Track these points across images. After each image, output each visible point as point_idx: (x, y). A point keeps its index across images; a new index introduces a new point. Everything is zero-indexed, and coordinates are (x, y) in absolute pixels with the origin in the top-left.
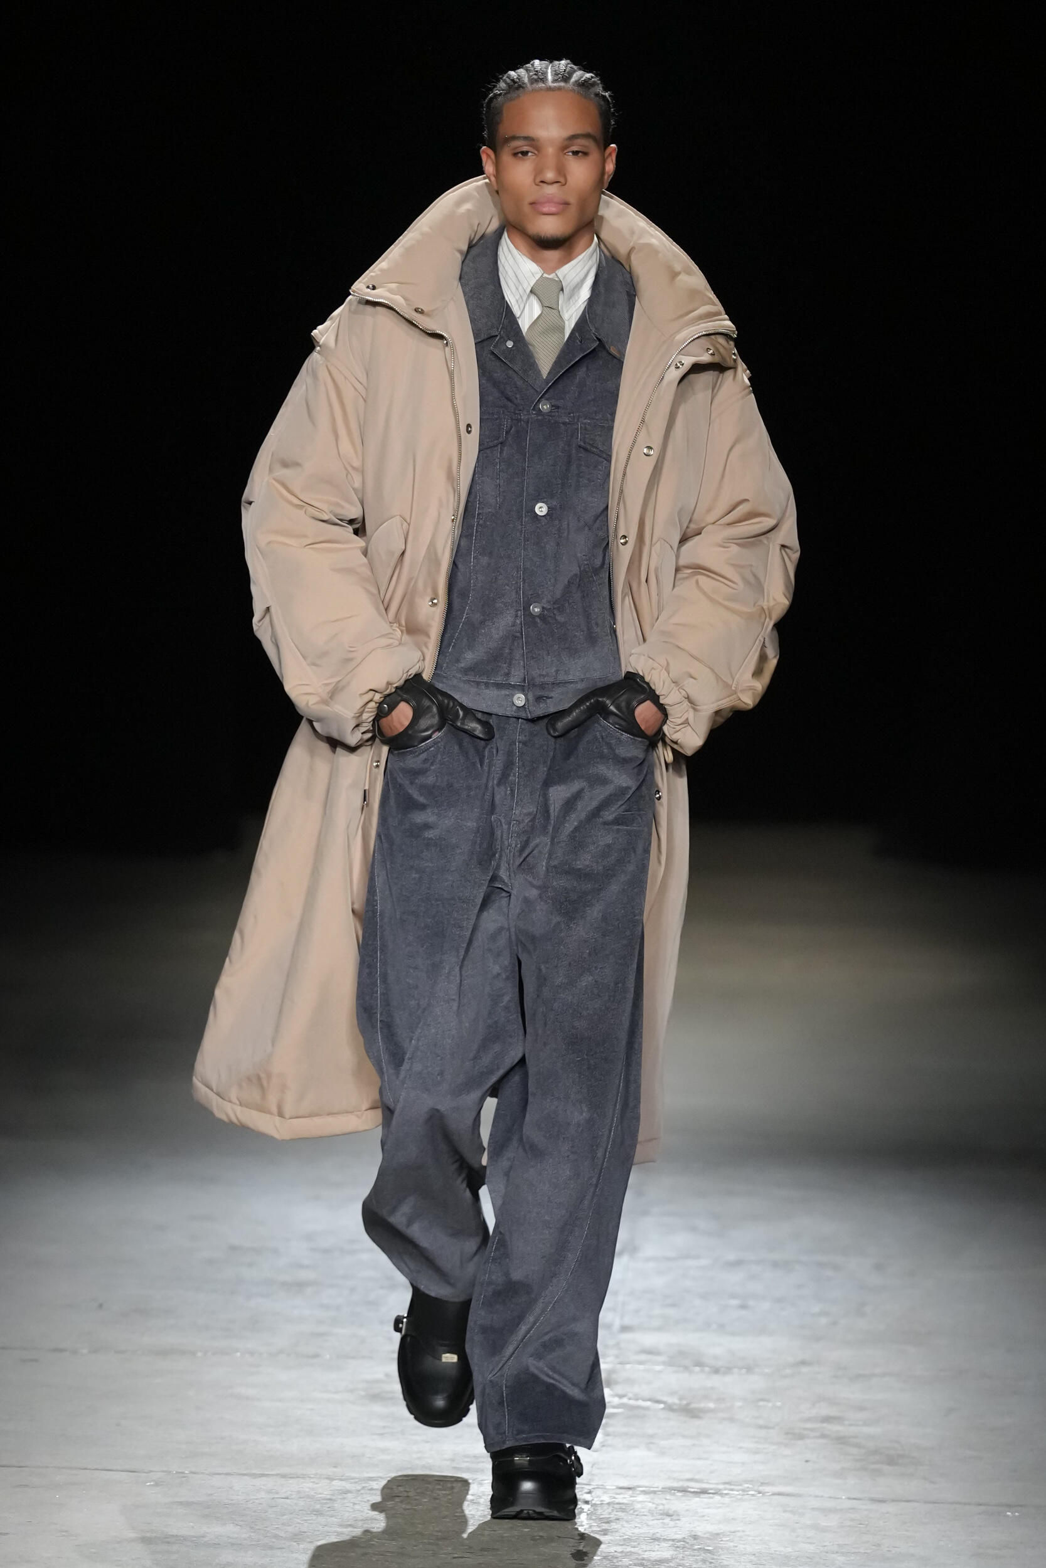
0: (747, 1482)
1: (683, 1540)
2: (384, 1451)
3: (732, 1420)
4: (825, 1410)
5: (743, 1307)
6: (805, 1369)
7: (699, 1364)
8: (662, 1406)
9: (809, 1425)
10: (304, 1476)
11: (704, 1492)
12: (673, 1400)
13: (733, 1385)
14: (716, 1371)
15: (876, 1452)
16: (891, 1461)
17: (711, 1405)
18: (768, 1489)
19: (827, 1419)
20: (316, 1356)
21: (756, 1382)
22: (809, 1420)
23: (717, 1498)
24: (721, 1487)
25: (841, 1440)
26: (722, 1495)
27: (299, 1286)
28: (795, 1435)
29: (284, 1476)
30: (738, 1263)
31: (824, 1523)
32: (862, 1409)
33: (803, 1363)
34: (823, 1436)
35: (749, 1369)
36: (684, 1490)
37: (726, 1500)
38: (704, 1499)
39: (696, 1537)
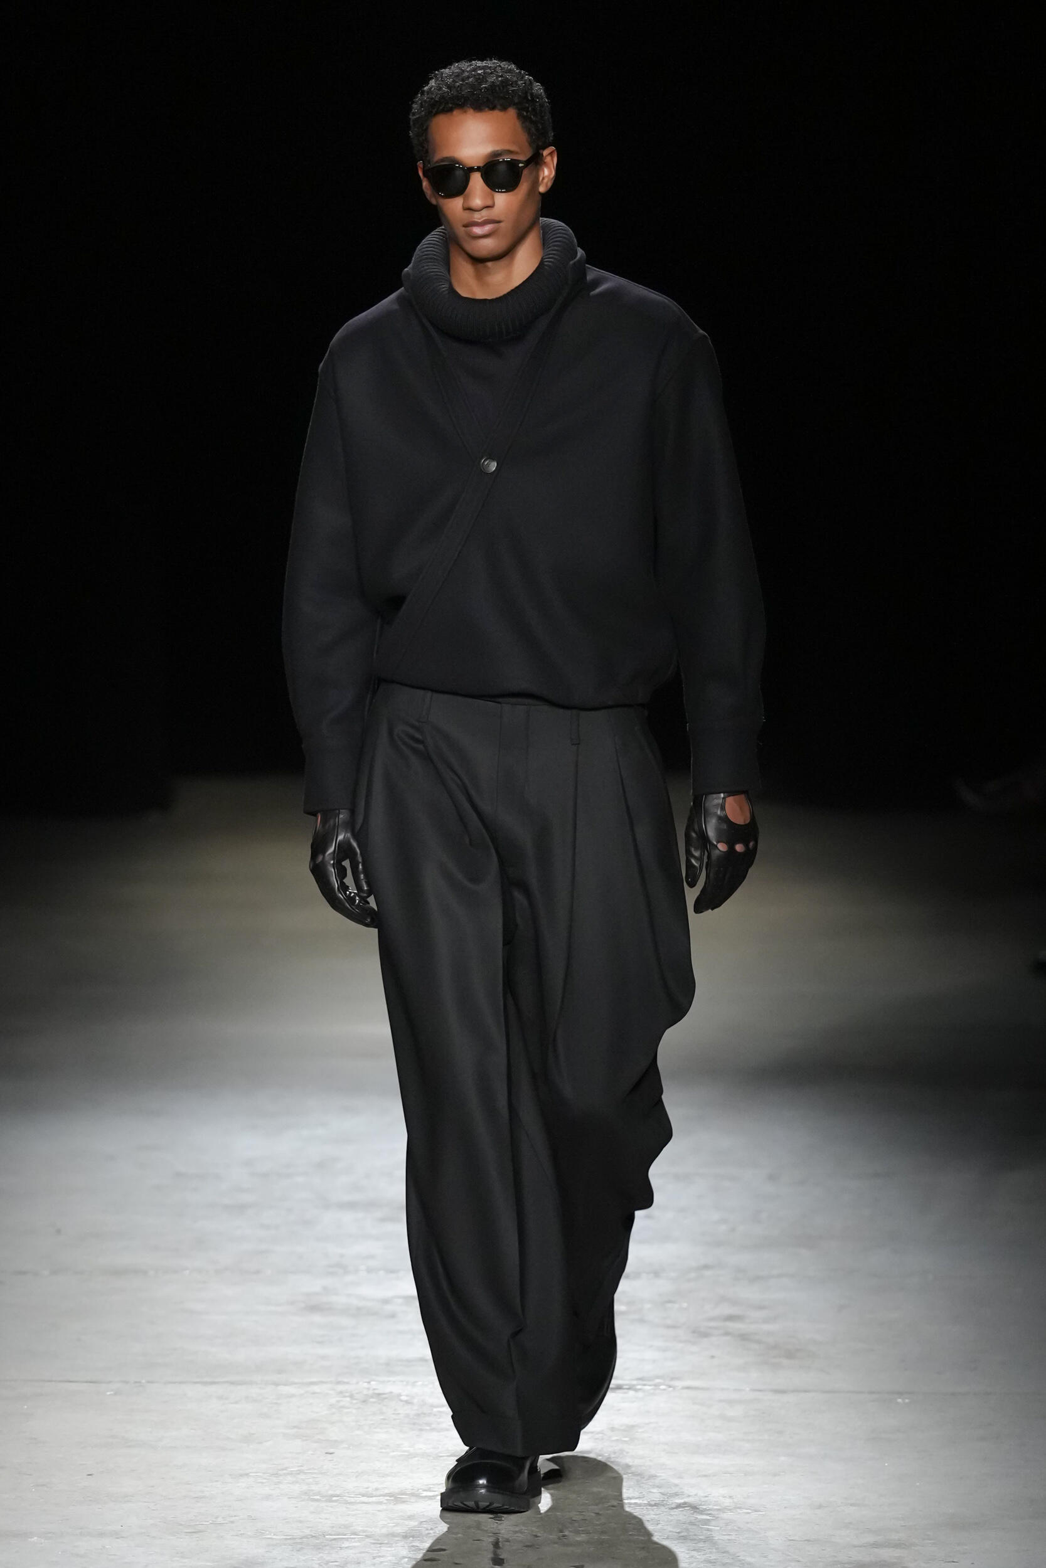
0: (658, 1377)
1: (601, 1432)
2: (324, 1357)
3: (642, 1321)
4: (727, 1310)
6: (708, 1273)
9: (712, 1324)
13: (643, 1289)
15: (775, 1347)
16: (790, 1355)
18: (679, 1384)
19: (730, 1318)
20: (258, 1272)
21: (664, 1285)
22: (712, 1319)
23: (631, 1393)
24: (635, 1382)
25: (744, 1337)
26: (636, 1390)
27: (241, 1208)
28: (700, 1334)
29: (232, 1383)
31: (730, 1413)
32: (761, 1308)
33: (706, 1267)
34: (727, 1334)
35: (656, 1274)
37: (640, 1394)
39: (613, 1429)
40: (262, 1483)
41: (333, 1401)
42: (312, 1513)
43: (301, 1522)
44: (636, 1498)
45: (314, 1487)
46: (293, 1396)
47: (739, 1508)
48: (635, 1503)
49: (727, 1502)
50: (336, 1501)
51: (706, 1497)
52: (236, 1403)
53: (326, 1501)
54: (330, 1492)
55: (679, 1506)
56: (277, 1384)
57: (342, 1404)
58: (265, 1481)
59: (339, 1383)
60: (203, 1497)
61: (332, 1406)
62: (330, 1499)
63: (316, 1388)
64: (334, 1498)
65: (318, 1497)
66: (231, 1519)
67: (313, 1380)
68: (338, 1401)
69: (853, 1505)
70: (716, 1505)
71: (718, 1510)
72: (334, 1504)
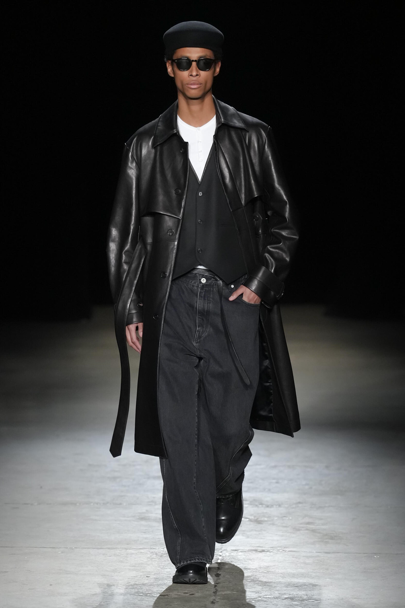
0: (279, 547)
1: (256, 569)
2: (146, 538)
3: (273, 524)
4: (307, 520)
5: (277, 483)
6: (300, 505)
7: (261, 504)
8: (248, 520)
9: (302, 526)
10: (116, 548)
11: (263, 551)
12: (252, 518)
13: (274, 511)
14: (268, 506)
15: (326, 535)
16: (332, 538)
17: (266, 519)
18: (287, 549)
19: (308, 523)
20: (121, 504)
21: (282, 510)
22: (301, 524)
23: (268, 553)
24: (269, 549)
25: (313, 531)
26: (270, 552)
27: (114, 479)
28: (296, 529)
29: (109, 548)
30: (275, 467)
31: (307, 561)
32: (321, 519)
33: (300, 503)
34: (307, 530)
35: (280, 506)
36: (256, 551)
37: (272, 554)
38: (263, 554)
39: (260, 568)
40: (120, 588)
41: (149, 556)
42: (139, 600)
43: (135, 604)
44: (269, 595)
45: (141, 591)
46: (132, 554)
47: (310, 599)
48: (269, 597)
49: (305, 597)
50: (148, 596)
51: (297, 595)
52: (110, 556)
53: (145, 596)
54: (147, 592)
55: (286, 598)
56: (126, 549)
57: (152, 557)
58: (121, 588)
59: (151, 549)
60: (96, 594)
61: (148, 558)
62: (146, 595)
63: (142, 551)
64: (148, 595)
65: (142, 594)
66: (107, 603)
67: (141, 547)
68: (151, 556)
69: (355, 598)
70: (301, 598)
71: (301, 600)
72: (148, 597)
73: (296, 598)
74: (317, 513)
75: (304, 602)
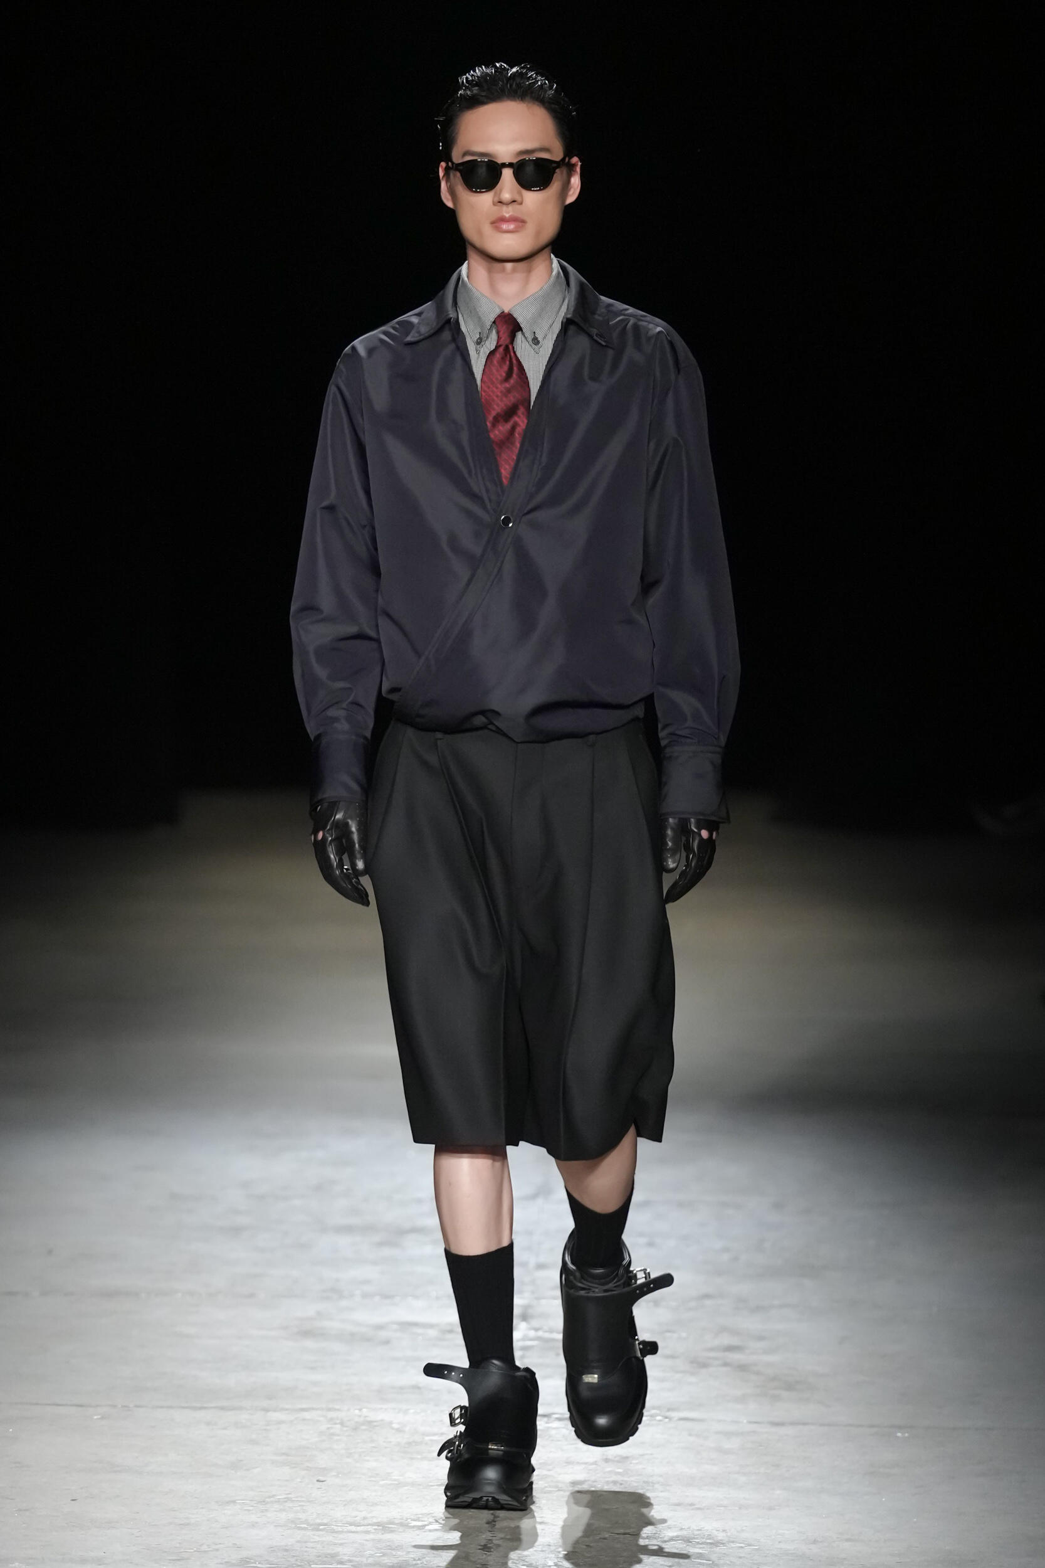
0: (654, 1408)
1: (595, 1463)
2: (316, 1384)
4: (726, 1340)
5: (651, 1244)
6: (708, 1302)
9: (712, 1354)
10: (240, 1408)
15: (774, 1378)
16: (790, 1387)
18: (675, 1415)
19: (730, 1349)
20: (251, 1296)
22: (712, 1349)
25: (743, 1368)
27: (236, 1231)
28: (699, 1364)
29: (222, 1408)
31: (726, 1445)
32: (761, 1338)
33: (707, 1296)
34: (726, 1364)
40: (249, 1510)
41: (323, 1428)
42: (298, 1541)
43: (286, 1550)
45: (302, 1516)
46: (281, 1422)
47: (733, 1542)
49: (721, 1536)
50: (321, 1530)
51: (700, 1530)
52: (225, 1429)
53: (313, 1530)
54: (318, 1521)
55: (672, 1539)
56: (266, 1410)
57: (332, 1431)
58: (251, 1508)
59: (329, 1410)
60: (188, 1524)
61: (322, 1433)
62: (316, 1527)
63: (306, 1415)
64: (321, 1527)
65: (305, 1526)
66: (217, 1547)
67: (304, 1406)
68: (328, 1428)
69: (848, 1540)
70: (710, 1539)
71: (711, 1544)
72: (321, 1533)
73: (697, 1538)
74: (751, 1323)
75: (717, 1549)
